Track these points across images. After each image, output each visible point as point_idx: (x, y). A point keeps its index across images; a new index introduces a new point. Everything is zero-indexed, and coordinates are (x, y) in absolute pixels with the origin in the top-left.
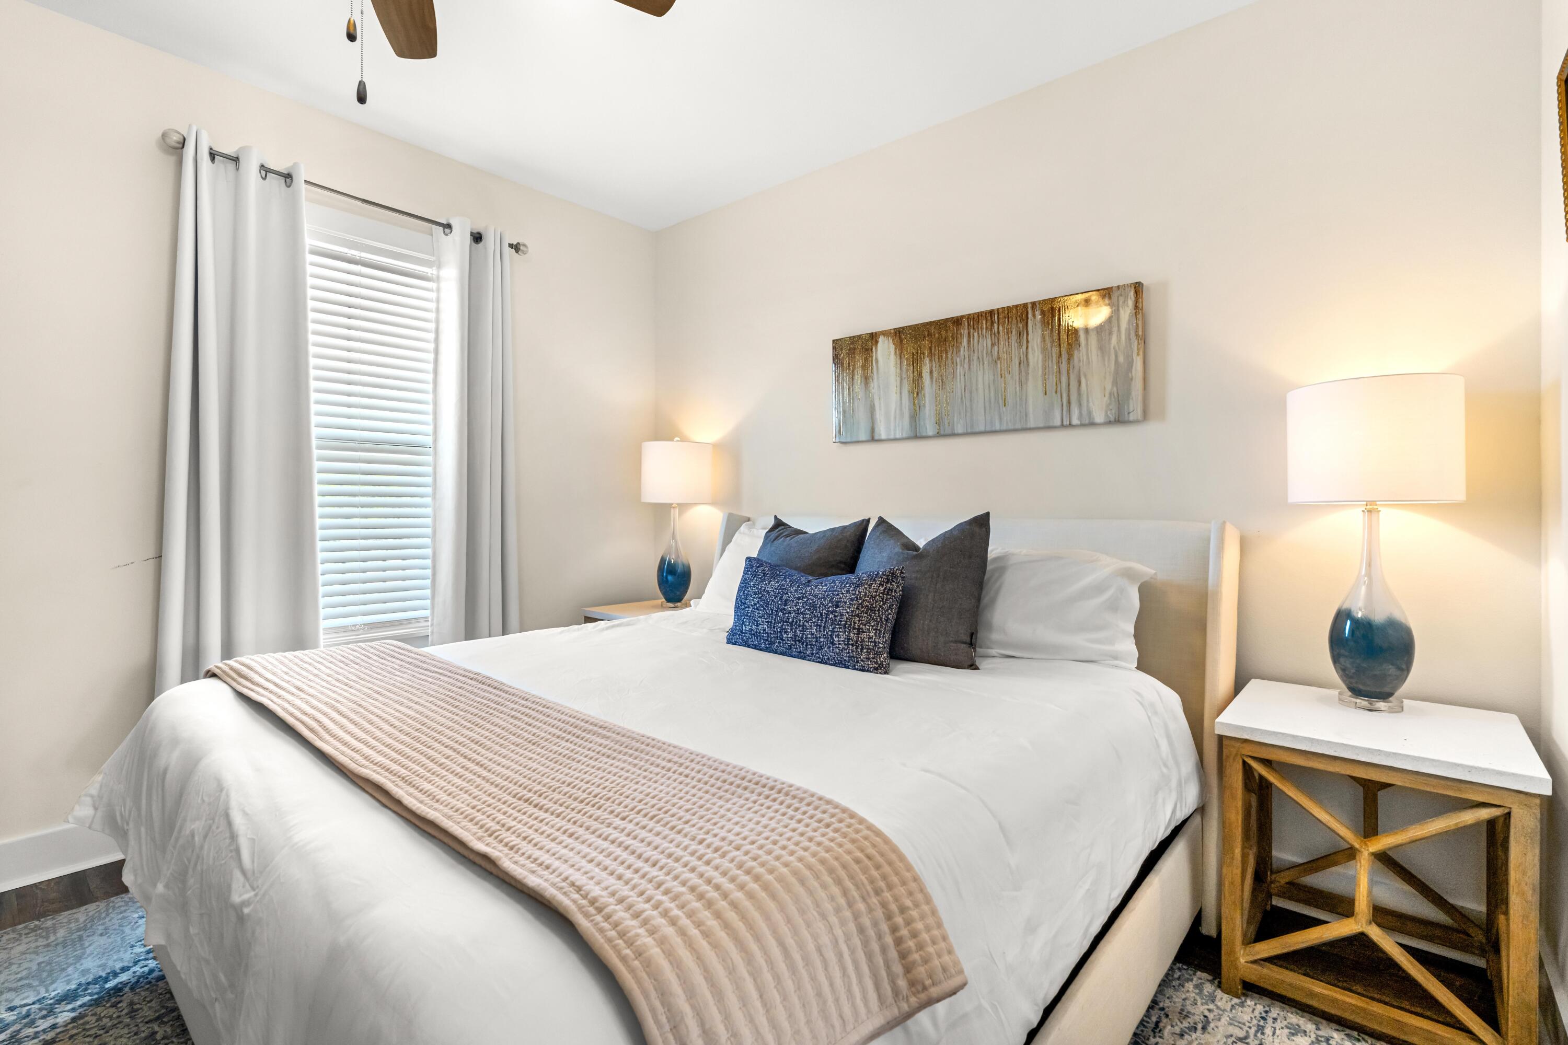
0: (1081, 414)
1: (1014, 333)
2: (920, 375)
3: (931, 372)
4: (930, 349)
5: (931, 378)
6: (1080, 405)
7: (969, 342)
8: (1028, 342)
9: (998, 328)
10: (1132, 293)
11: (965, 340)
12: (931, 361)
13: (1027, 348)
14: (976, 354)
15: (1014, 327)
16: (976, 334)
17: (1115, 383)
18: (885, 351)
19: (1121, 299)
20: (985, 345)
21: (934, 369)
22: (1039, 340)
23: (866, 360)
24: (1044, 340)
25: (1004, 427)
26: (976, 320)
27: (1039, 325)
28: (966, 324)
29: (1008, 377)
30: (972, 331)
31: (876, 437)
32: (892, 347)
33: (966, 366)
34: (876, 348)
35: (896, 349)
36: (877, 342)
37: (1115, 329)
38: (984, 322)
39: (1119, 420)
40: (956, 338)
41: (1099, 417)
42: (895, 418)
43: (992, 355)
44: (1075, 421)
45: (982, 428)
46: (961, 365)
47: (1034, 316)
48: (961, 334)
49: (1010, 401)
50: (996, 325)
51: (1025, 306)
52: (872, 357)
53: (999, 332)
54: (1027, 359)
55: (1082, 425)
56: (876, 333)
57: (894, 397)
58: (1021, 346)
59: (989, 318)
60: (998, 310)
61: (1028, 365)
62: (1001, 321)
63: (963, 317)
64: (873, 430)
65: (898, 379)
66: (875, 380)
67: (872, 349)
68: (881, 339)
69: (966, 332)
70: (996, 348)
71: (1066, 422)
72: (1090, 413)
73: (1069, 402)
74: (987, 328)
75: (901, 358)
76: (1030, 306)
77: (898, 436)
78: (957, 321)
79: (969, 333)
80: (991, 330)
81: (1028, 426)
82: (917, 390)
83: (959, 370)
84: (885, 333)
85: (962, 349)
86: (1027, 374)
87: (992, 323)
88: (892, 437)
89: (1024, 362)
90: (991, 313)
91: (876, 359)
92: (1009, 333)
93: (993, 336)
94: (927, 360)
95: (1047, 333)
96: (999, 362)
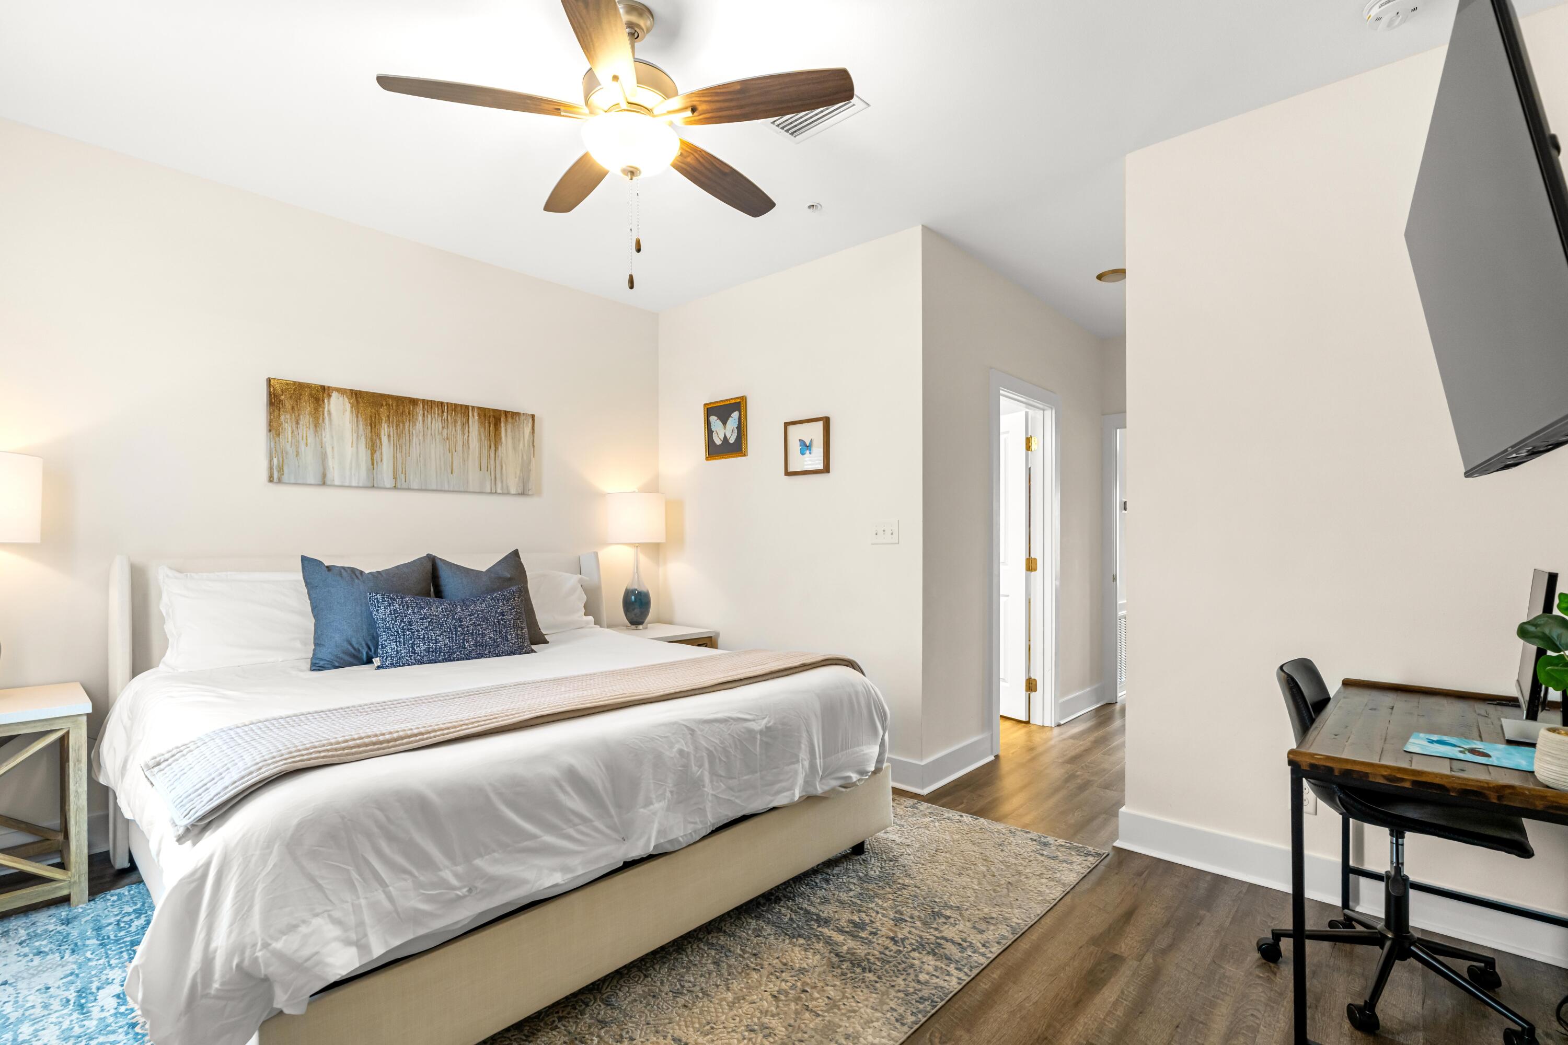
0: (502, 486)
1: (459, 423)
2: (378, 436)
3: (389, 436)
4: (389, 416)
5: (389, 441)
6: (502, 481)
7: (424, 420)
8: (469, 432)
9: (447, 417)
10: (531, 420)
11: (420, 418)
12: (389, 427)
13: (468, 436)
14: (429, 431)
15: (459, 419)
16: (429, 416)
17: (521, 470)
18: (338, 408)
19: (525, 422)
20: (437, 426)
21: (392, 433)
22: (477, 433)
23: (316, 409)
24: (480, 434)
25: (451, 489)
26: (430, 405)
27: (476, 424)
28: (421, 406)
29: (455, 454)
30: (426, 412)
31: (328, 482)
32: (348, 406)
33: (421, 438)
34: (329, 401)
35: (352, 407)
36: (329, 396)
37: (522, 439)
38: (436, 409)
39: (523, 493)
40: (411, 416)
41: (513, 491)
42: (351, 468)
43: (442, 435)
44: (499, 491)
45: (434, 487)
46: (417, 436)
47: (473, 416)
48: (416, 412)
49: (455, 470)
50: (445, 414)
51: (467, 407)
52: (324, 408)
53: (448, 420)
54: (468, 444)
55: (502, 494)
56: (329, 387)
57: (349, 451)
58: (464, 434)
59: (440, 407)
60: (447, 403)
61: (469, 448)
62: (449, 412)
63: (418, 400)
64: (324, 476)
65: (355, 435)
66: (327, 429)
67: (323, 401)
68: (335, 395)
69: (421, 412)
70: (445, 430)
71: (494, 491)
72: (507, 487)
73: (495, 478)
74: (438, 414)
75: (357, 417)
76: (470, 408)
77: (354, 484)
78: (414, 402)
79: (424, 414)
80: (442, 417)
81: (469, 490)
82: (373, 446)
83: (415, 440)
84: (338, 390)
85: (417, 424)
86: (468, 454)
87: (443, 412)
88: (347, 484)
89: (466, 445)
90: (442, 403)
91: (329, 411)
92: (456, 422)
93: (443, 422)
94: (385, 425)
95: (483, 429)
96: (448, 441)
